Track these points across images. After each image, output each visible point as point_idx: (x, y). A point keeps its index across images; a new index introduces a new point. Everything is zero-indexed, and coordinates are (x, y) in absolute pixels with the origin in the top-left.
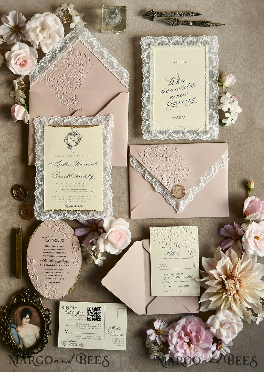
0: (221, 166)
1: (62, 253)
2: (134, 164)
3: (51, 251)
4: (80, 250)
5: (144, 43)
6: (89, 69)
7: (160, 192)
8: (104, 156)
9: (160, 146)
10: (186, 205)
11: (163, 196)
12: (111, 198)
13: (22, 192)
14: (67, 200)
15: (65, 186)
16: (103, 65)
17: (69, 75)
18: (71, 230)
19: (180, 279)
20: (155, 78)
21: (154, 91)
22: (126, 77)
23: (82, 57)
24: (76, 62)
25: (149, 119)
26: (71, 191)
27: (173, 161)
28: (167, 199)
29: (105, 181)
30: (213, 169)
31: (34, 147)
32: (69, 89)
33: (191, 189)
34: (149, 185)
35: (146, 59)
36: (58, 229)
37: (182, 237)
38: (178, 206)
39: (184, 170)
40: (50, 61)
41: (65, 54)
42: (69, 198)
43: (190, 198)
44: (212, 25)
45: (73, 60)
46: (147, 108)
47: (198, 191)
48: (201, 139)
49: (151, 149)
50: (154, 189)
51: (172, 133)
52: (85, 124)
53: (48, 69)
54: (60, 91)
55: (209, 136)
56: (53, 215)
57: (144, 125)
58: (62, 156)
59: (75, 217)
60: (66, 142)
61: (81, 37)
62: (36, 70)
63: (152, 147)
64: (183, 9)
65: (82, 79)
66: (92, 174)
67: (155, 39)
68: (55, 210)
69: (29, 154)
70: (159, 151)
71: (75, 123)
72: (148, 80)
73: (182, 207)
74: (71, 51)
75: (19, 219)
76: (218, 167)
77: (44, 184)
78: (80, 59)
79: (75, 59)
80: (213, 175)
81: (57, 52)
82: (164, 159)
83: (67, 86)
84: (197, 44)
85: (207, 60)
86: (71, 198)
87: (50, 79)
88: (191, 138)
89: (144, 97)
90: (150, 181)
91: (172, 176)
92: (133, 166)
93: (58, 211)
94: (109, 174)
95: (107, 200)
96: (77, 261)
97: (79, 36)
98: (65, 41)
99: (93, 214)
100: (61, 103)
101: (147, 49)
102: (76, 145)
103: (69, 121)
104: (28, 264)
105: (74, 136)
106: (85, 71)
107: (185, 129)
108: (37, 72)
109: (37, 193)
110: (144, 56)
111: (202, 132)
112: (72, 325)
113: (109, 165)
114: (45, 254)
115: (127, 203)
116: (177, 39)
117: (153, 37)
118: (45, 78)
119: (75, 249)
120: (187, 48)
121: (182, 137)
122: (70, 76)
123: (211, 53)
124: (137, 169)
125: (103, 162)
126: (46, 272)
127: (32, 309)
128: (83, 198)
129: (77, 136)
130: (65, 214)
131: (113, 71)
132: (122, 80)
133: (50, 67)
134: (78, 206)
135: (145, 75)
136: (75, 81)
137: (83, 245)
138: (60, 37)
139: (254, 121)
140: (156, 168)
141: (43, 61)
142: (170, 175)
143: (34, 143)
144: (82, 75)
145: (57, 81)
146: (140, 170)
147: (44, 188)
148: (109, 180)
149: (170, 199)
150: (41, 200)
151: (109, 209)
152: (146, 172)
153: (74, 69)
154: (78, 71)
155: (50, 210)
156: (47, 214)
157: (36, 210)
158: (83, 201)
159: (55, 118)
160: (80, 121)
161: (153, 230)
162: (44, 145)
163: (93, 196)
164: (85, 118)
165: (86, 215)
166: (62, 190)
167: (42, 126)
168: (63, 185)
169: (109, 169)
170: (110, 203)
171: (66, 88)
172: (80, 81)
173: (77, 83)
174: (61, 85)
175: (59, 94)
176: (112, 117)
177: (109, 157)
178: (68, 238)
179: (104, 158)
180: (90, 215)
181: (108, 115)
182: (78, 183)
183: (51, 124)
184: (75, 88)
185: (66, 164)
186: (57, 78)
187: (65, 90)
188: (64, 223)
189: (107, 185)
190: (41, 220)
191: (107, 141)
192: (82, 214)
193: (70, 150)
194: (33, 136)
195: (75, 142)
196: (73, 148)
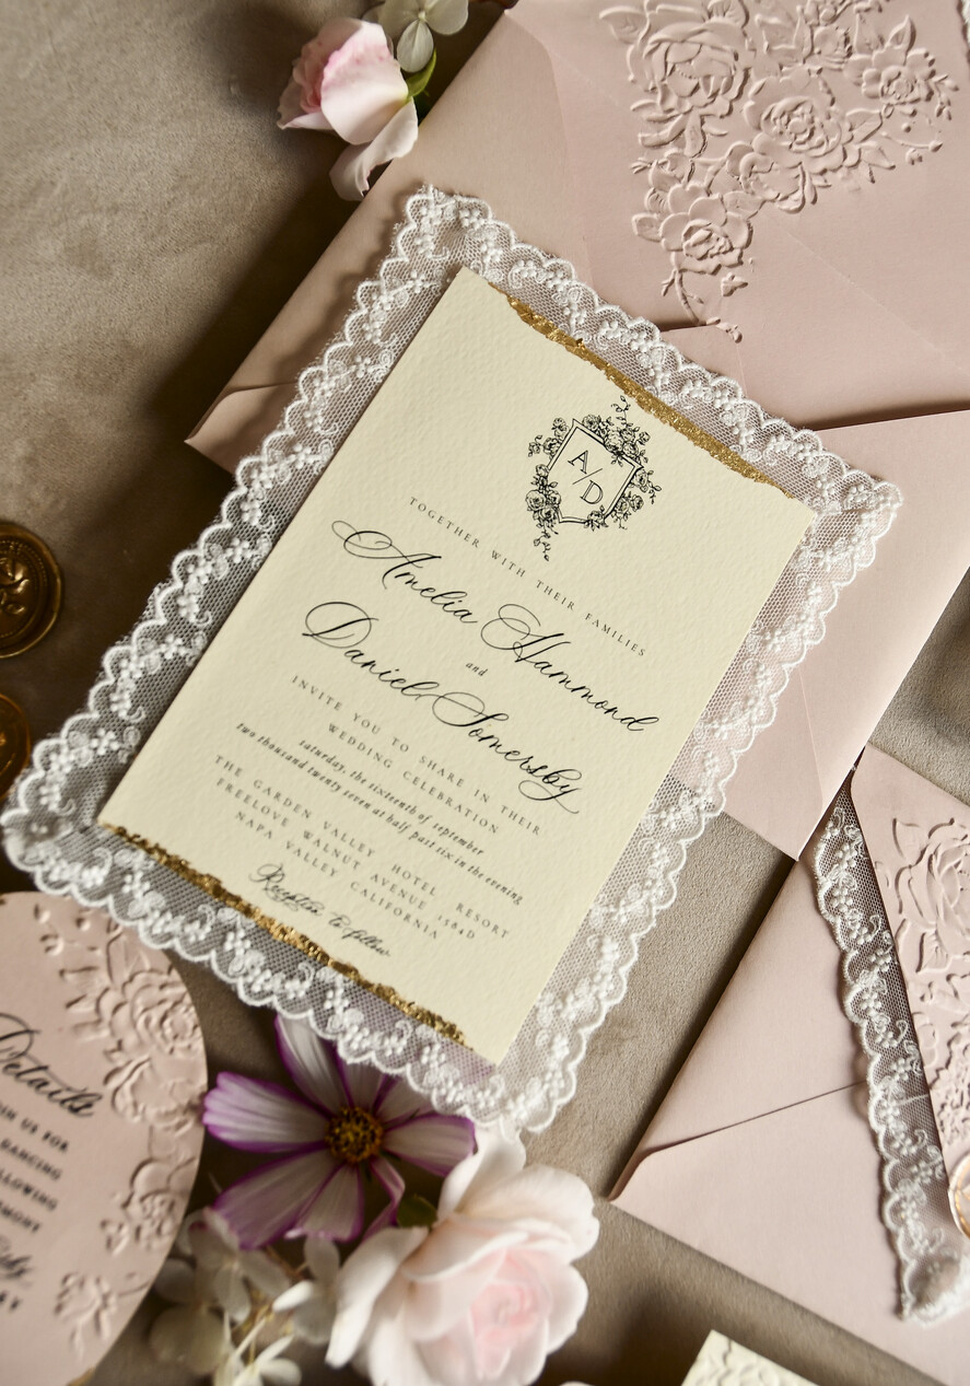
1: (27, 1190)
2: (833, 872)
4: (168, 1241)
6: (909, 153)
7: (881, 1130)
8: (716, 709)
11: (882, 1171)
12: (606, 1006)
13: (17, 601)
14: (307, 846)
15: (352, 741)
17: (781, 105)
18: (193, 1068)
23: (912, 67)
24: (863, 65)
26: (369, 796)
28: (895, 1197)
29: (628, 875)
31: (309, 350)
34: (840, 1047)
36: (108, 1003)
38: (937, 1282)
42: (327, 837)
45: (854, 42)
50: (857, 1085)
52: (716, 434)
54: (682, 146)
56: (135, 886)
58: (459, 532)
59: (283, 997)
60: (542, 458)
65: (840, 174)
66: (574, 775)
68: (177, 866)
69: (244, 375)
71: (665, 388)
77: (212, 634)
78: (891, 70)
83: (736, 156)
86: (345, 849)
87: (664, 46)
90: (864, 1032)
92: (822, 880)
93: (194, 878)
94: (684, 843)
95: (570, 1008)
96: (98, 1303)
99: (416, 1050)
100: (641, 223)
102: (589, 522)
103: (635, 347)
105: (608, 456)
106: (881, 151)
109: (129, 663)
113: (713, 786)
118: (636, 17)
119: (135, 1208)
122: (788, 113)
124: (836, 912)
125: (691, 744)
128: (421, 895)
129: (626, 469)
130: (231, 936)
134: (357, 935)
136: (795, 159)
137: (218, 1221)
140: (945, 971)
143: (328, 328)
144: (851, 160)
145: (693, 83)
146: (849, 932)
147: (196, 662)
148: (659, 884)
149: (911, 1214)
150: (121, 728)
151: (549, 1076)
152: (875, 964)
153: (829, 92)
154: (843, 118)
155: (143, 843)
156: (99, 852)
157: (42, 783)
158: (407, 917)
159: (560, 275)
160: (702, 395)
161: (719, 1363)
162: (385, 378)
163: (496, 928)
164: (741, 401)
165: (371, 1024)
166: (318, 753)
167: (446, 257)
168: (344, 721)
169: (702, 807)
170: (579, 1037)
171: (717, 158)
172: (818, 181)
173: (801, 179)
174: (702, 123)
175: (664, 163)
176: (896, 506)
177: (743, 728)
178: (140, 1108)
179: (712, 719)
180: (396, 1045)
181: (874, 477)
182: (451, 777)
183: (516, 286)
184: (773, 201)
185: (447, 600)
186: (705, 72)
187: (707, 165)
188: (173, 984)
189: (629, 909)
190: (29, 869)
191: (787, 623)
192: (346, 1003)
193: (532, 529)
194: (346, 284)
195: (592, 497)
196: (557, 527)
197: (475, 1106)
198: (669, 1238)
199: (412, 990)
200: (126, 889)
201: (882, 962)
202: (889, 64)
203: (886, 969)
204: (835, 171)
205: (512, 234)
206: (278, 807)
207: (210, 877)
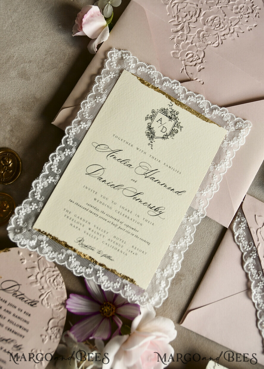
1: (21, 327)
2: (238, 231)
6: (248, 28)
7: (256, 302)
8: (202, 188)
11: (257, 313)
12: (175, 272)
13: (10, 169)
14: (90, 232)
15: (101, 202)
17: (211, 18)
18: (63, 293)
23: (247, 4)
24: (233, 5)
26: (106, 217)
28: (261, 321)
29: (180, 235)
31: (83, 96)
32: (199, 37)
34: (243, 279)
36: (39, 276)
42: (95, 229)
50: (248, 290)
52: (198, 111)
54: (184, 31)
56: (44, 245)
58: (127, 143)
59: (85, 273)
60: (149, 121)
65: (229, 35)
66: (163, 208)
68: (55, 239)
69: (66, 105)
71: (183, 99)
77: (61, 175)
78: (241, 5)
83: (199, 33)
86: (100, 232)
87: (177, 4)
90: (249, 275)
92: (235, 233)
93: (60, 242)
94: (195, 225)
95: (165, 273)
99: (123, 286)
100: (173, 53)
102: (163, 138)
103: (173, 88)
105: (168, 119)
106: (240, 28)
109: (39, 184)
113: (203, 209)
119: (49, 331)
122: (213, 20)
124: (240, 242)
125: (195, 198)
128: (122, 244)
129: (173, 122)
130: (70, 257)
134: (105, 256)
136: (216, 32)
137: (71, 335)
143: (88, 89)
144: (232, 31)
145: (186, 14)
146: (244, 247)
147: (57, 183)
148: (189, 237)
150: (38, 202)
151: (160, 292)
152: (252, 256)
153: (224, 13)
154: (228, 20)
155: (45, 233)
156: (34, 236)
157: (18, 218)
158: (118, 250)
159: (151, 70)
160: (193, 100)
162: (104, 102)
163: (143, 252)
164: (204, 101)
165: (110, 280)
166: (92, 206)
167: (119, 67)
168: (98, 197)
169: (200, 215)
170: (168, 281)
171: (194, 34)
172: (223, 38)
173: (218, 38)
174: (189, 24)
175: (179, 36)
176: (250, 127)
177: (210, 192)
178: (49, 304)
179: (201, 191)
180: (117, 285)
181: (243, 119)
182: (128, 211)
183: (139, 74)
184: (210, 44)
185: (125, 162)
186: (188, 11)
187: (191, 36)
188: (56, 271)
189: (180, 245)
190: (15, 242)
191: (221, 162)
192: (103, 274)
193: (147, 140)
194: (92, 77)
195: (164, 131)
196: (154, 140)
197: (140, 301)
198: (197, 334)
199: (120, 270)
200: (42, 246)
201: (253, 255)
202: (241, 4)
203: (255, 257)
204: (227, 34)
205: (137, 59)
206: (81, 222)
207: (64, 242)
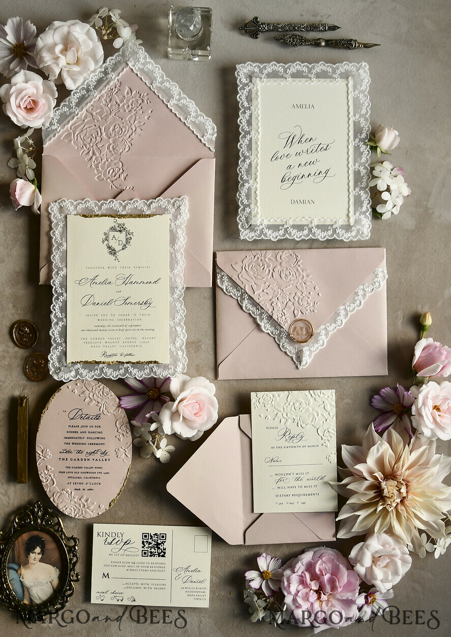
0: (375, 286)
1: (98, 438)
2: (224, 285)
3: (79, 435)
4: (130, 433)
5: (241, 73)
6: (146, 117)
7: (269, 331)
8: (172, 268)
9: (270, 254)
10: (315, 355)
11: (275, 340)
12: (184, 340)
13: (29, 334)
14: (107, 344)
15: (103, 320)
16: (171, 110)
17: (111, 129)
18: (114, 399)
19: (304, 483)
20: (260, 134)
21: (258, 155)
22: (210, 131)
23: (135, 97)
24: (123, 106)
25: (250, 205)
26: (113, 328)
27: (292, 279)
28: (281, 344)
29: (173, 313)
30: (361, 293)
31: (50, 252)
32: (110, 152)
33: (323, 327)
34: (250, 320)
35: (245, 102)
36: (91, 396)
37: (307, 410)
38: (301, 357)
39: (311, 293)
40: (78, 104)
41: (106, 93)
42: (110, 341)
43: (321, 342)
44: (359, 46)
45: (118, 102)
46: (247, 185)
47: (335, 330)
48: (341, 239)
49: (253, 258)
50: (258, 326)
51: (290, 228)
52: (138, 213)
53: (75, 118)
54: (96, 155)
55: (354, 233)
56: (81, 371)
57: (241, 215)
58: (99, 268)
59: (120, 375)
60: (106, 242)
61: (133, 62)
62: (55, 119)
63: (255, 255)
64: (308, 19)
65: (133, 134)
66: (150, 299)
67: (261, 67)
68: (86, 362)
69: (41, 266)
70: (267, 261)
71: (122, 211)
72: (248, 137)
73: (307, 359)
74: (116, 87)
75: (23, 381)
76: (370, 289)
77: (66, 317)
78: (131, 101)
79: (122, 101)
80: (360, 302)
81: (91, 88)
82: (276, 275)
83: (108, 148)
84: (334, 76)
85: (351, 103)
86: (114, 341)
87: (79, 135)
88: (322, 237)
89: (243, 167)
90: (252, 313)
91: (290, 304)
92: (222, 287)
93: (90, 363)
94: (181, 299)
95: (177, 345)
96: (124, 452)
97: (129, 59)
98: (105, 70)
99: (151, 369)
100: (98, 178)
101: (247, 85)
102: (123, 249)
103: (111, 206)
104: (37, 458)
105: (119, 233)
106: (139, 122)
107: (313, 222)
108: (56, 124)
109: (55, 332)
110: (242, 97)
111: (342, 227)
112: (115, 564)
113: (181, 284)
114: (67, 441)
115: (212, 352)
116: (298, 67)
117: (258, 64)
118: (69, 134)
119: (120, 431)
120: (316, 83)
121: (308, 235)
122: (114, 129)
123: (357, 92)
124: (230, 292)
125: (171, 279)
126: (69, 473)
127: (45, 537)
128: (134, 340)
129: (124, 233)
130: (104, 369)
131: (189, 122)
132: (204, 137)
133: (78, 114)
134: (127, 355)
135: (244, 128)
136: (121, 139)
137: (134, 422)
138: (96, 62)
139: (431, 211)
140: (261, 290)
141: (67, 103)
142: (286, 302)
143: (50, 245)
144: (134, 129)
145: (90, 138)
146: (235, 294)
147: (66, 324)
148: (181, 310)
149: (286, 345)
150: (61, 344)
151: (181, 360)
153: (120, 118)
154: (126, 121)
155: (78, 362)
156: (71, 369)
157: (53, 363)
158: (134, 346)
159: (87, 203)
160: (131, 207)
161: (257, 398)
162: (67, 248)
163: (152, 338)
164: (140, 202)
165: (140, 370)
166: (99, 326)
167: (63, 215)
168: (100, 317)
169: (181, 290)
170: (182, 349)
171: (105, 151)
172: (130, 140)
173: (125, 142)
174: (97, 146)
175: (95, 161)
176: (187, 200)
177: (180, 268)
178: (109, 411)
179: (172, 271)
180: (147, 371)
181: (178, 197)
182: (126, 315)
183: (80, 211)
184: (122, 152)
185: (105, 282)
186: (91, 135)
187: (103, 155)
188: (101, 385)
189: (177, 318)
190: (61, 380)
191: (176, 241)
192: (133, 369)
193: (113, 257)
194: (48, 234)
195: (121, 243)
196: (117, 254)
197: (169, 374)
198: (235, 380)
199: (143, 359)
200: (80, 372)
201: (245, 297)
202: (129, 100)
203: (247, 297)
204: (132, 134)
205: (73, 201)
206: (97, 341)
207: (93, 361)
